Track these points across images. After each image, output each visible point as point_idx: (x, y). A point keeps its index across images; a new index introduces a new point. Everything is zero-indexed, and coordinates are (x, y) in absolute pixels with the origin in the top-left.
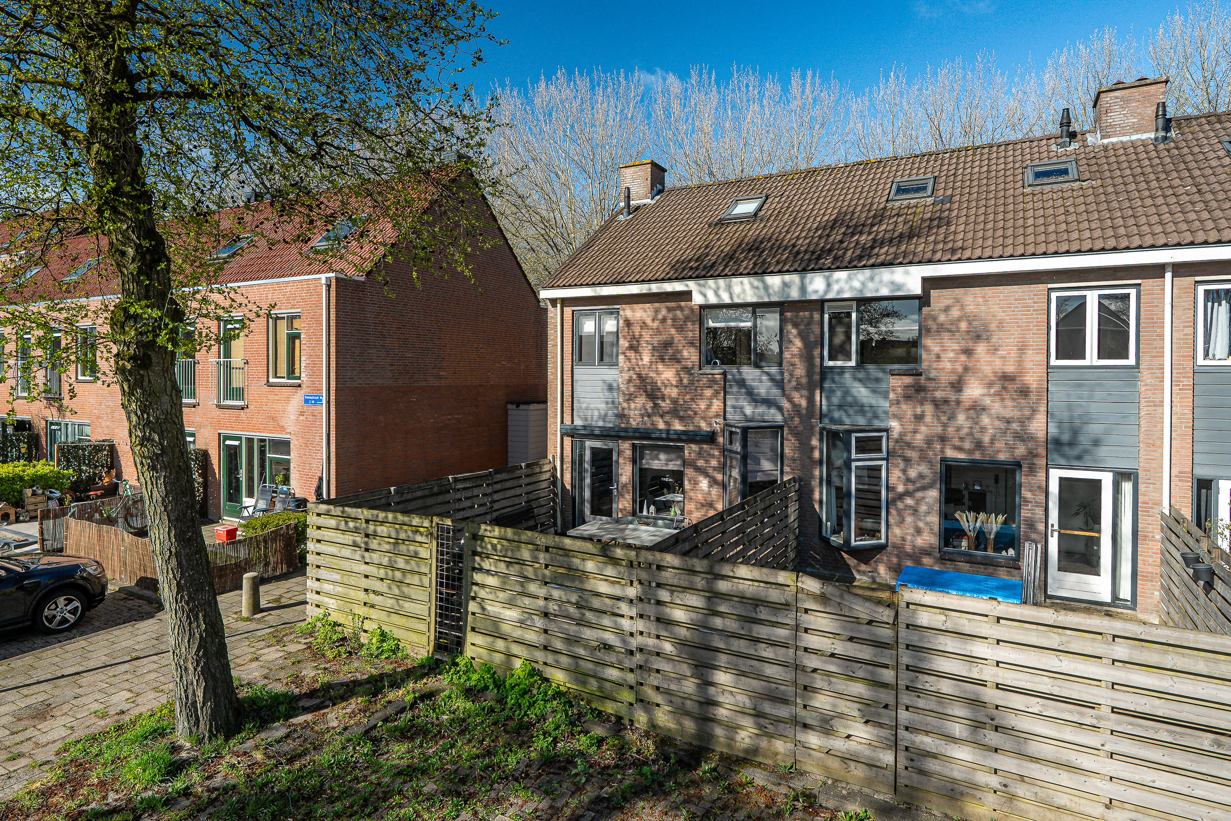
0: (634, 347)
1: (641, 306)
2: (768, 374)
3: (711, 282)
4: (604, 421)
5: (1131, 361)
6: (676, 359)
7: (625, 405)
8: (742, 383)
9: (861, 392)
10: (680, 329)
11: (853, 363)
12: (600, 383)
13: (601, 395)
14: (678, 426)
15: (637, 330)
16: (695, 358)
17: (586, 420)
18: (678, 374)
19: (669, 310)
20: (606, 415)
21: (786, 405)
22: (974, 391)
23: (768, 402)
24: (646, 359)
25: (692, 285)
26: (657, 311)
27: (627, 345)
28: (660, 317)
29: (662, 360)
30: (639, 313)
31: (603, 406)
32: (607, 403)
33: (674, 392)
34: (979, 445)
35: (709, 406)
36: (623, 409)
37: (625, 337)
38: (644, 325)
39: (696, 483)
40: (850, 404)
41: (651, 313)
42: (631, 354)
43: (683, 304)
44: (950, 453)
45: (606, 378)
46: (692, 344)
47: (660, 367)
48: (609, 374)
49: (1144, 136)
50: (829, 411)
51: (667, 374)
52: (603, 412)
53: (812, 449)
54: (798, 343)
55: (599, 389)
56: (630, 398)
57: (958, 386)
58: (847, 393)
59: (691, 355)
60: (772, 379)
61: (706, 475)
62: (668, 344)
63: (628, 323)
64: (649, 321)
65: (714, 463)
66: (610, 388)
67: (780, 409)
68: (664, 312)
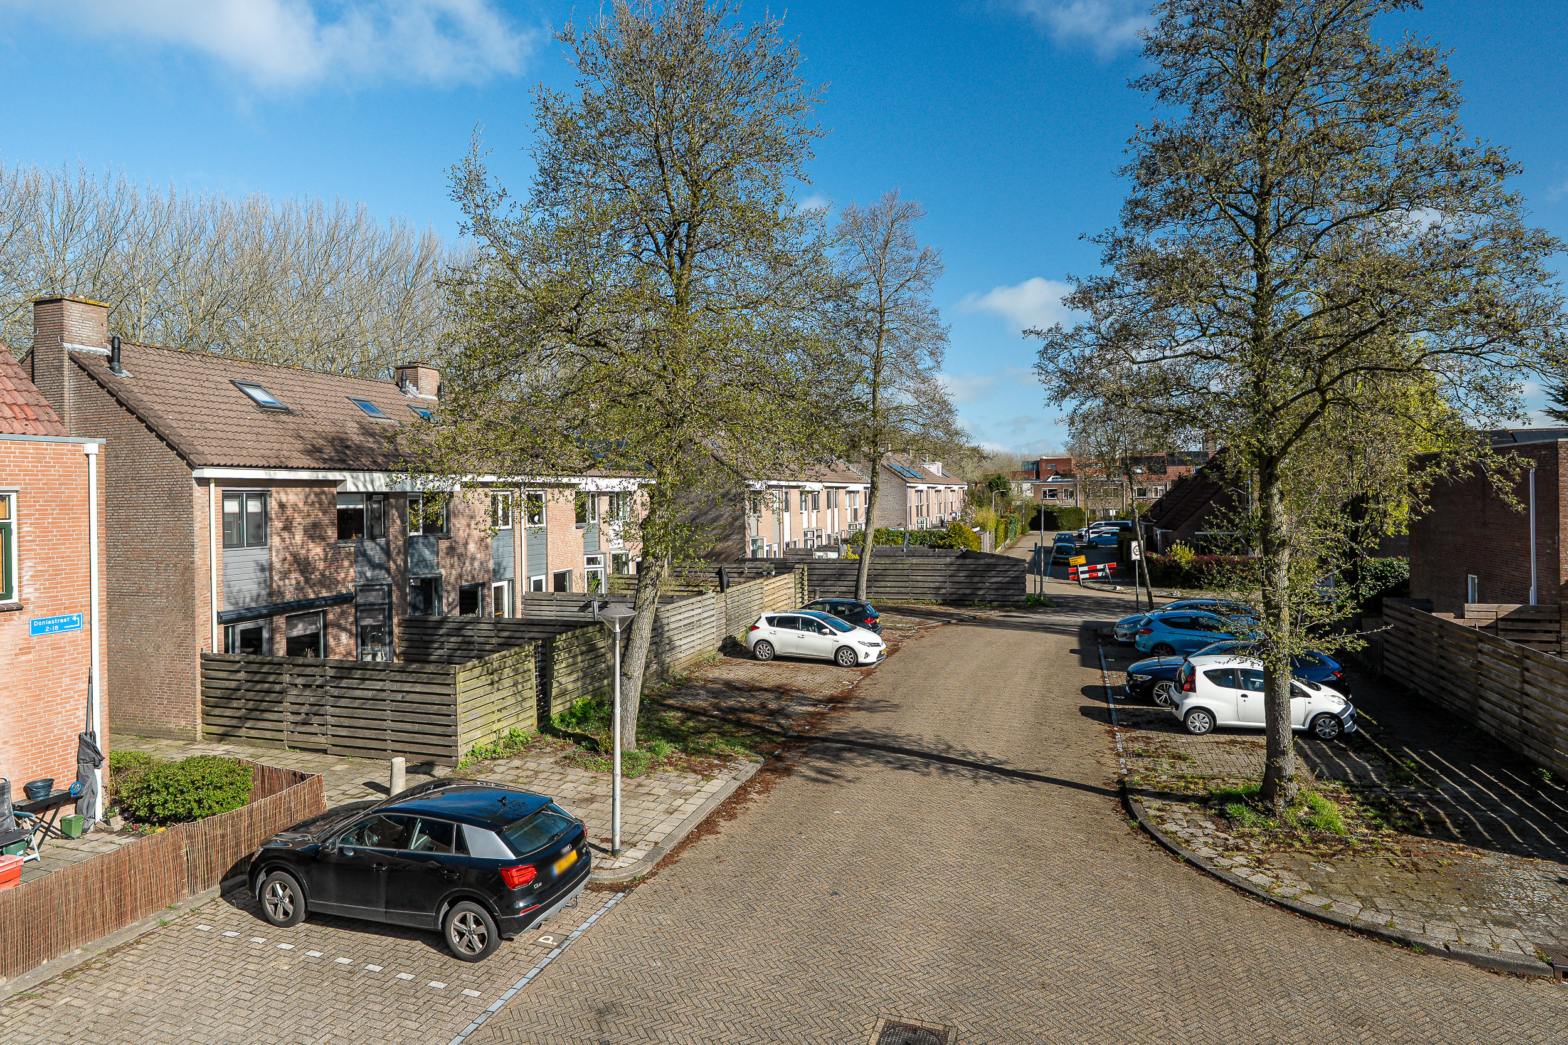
0: (288, 527)
1: (294, 489)
2: (379, 544)
3: (361, 475)
4: (256, 601)
5: (510, 527)
6: (323, 538)
7: (281, 583)
8: (364, 554)
9: (427, 553)
10: (325, 513)
11: (421, 533)
12: (253, 564)
13: (253, 576)
14: (325, 593)
15: (289, 512)
16: (336, 535)
17: (237, 603)
18: (324, 550)
19: (316, 495)
20: (259, 596)
21: (392, 565)
22: (472, 547)
23: (380, 566)
24: (299, 538)
25: (347, 475)
26: (307, 497)
27: (280, 525)
28: (309, 501)
29: (312, 538)
30: (292, 497)
31: (256, 586)
32: (259, 583)
33: (321, 565)
34: (473, 578)
35: (347, 574)
36: (279, 586)
37: (278, 518)
38: (295, 507)
39: (337, 638)
40: (422, 562)
41: (302, 496)
42: (286, 535)
43: (326, 489)
44: (464, 583)
45: (257, 558)
46: (333, 524)
47: (311, 545)
48: (259, 554)
49: (431, 397)
50: (412, 567)
51: (316, 551)
52: (254, 593)
53: (406, 595)
54: (398, 522)
55: (251, 570)
56: (285, 575)
57: (466, 544)
58: (420, 555)
59: (332, 533)
60: (382, 549)
61: (345, 629)
62: (315, 525)
63: (282, 506)
64: (301, 505)
65: (351, 619)
66: (263, 569)
67: (388, 571)
68: (312, 496)
